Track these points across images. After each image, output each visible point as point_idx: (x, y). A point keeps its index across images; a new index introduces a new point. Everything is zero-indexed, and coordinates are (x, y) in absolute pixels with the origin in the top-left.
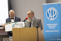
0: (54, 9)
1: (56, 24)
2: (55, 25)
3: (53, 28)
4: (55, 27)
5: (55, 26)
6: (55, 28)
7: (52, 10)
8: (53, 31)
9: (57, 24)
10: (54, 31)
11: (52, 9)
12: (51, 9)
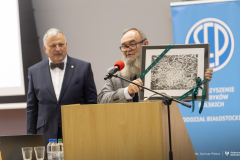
0: (220, 26)
1: (227, 90)
2: (224, 94)
3: (217, 105)
4: (223, 100)
5: (226, 97)
6: (222, 104)
7: (211, 30)
8: (215, 119)
9: (232, 89)
10: (222, 118)
11: (211, 25)
12: (206, 26)
